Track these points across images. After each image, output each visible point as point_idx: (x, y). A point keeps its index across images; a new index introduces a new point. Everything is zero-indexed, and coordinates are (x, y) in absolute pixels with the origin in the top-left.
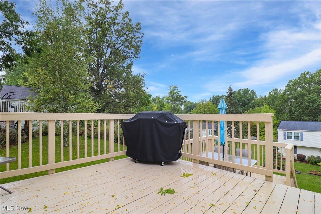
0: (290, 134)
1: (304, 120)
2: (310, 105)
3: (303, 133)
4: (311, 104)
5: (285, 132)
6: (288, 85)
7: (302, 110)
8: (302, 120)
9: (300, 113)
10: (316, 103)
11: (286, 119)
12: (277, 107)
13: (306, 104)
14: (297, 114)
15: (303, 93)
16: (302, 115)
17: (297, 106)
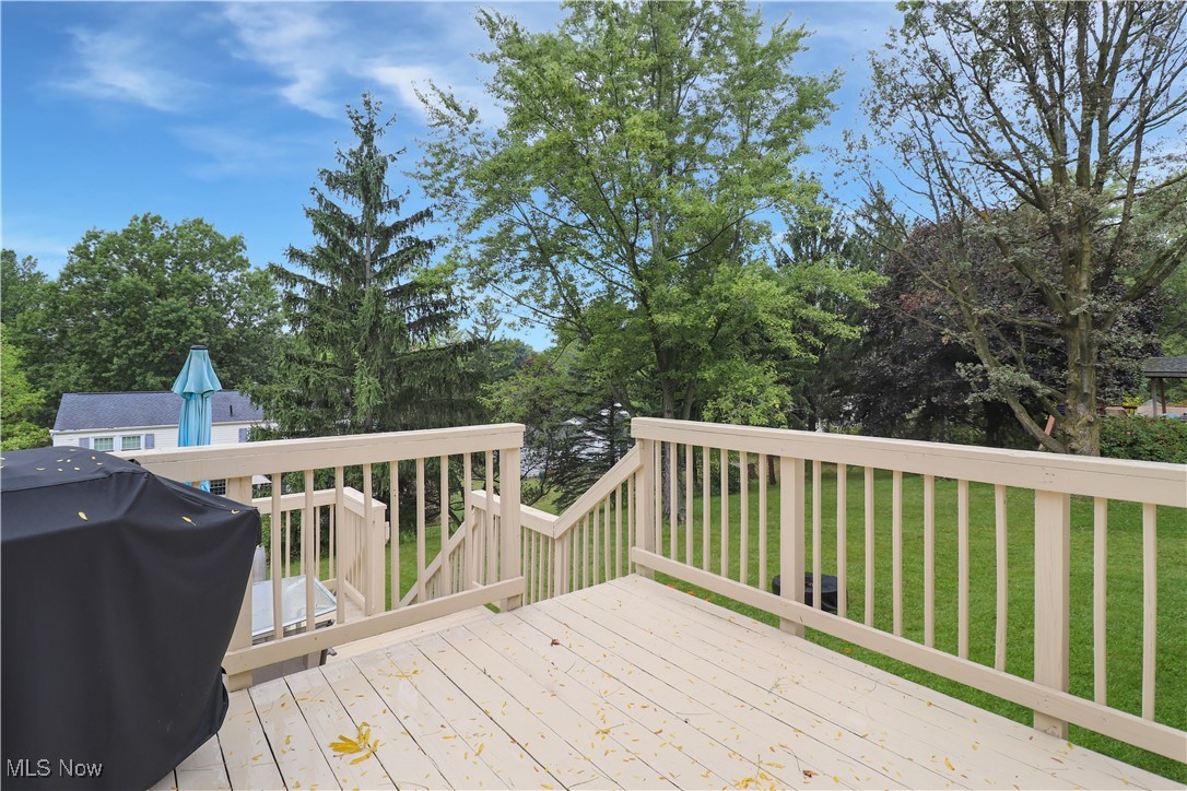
0: (106, 446)
1: (145, 388)
2: (168, 334)
3: (153, 435)
4: (172, 333)
5: (88, 439)
6: (78, 248)
7: (138, 351)
8: (135, 387)
9: (131, 361)
10: (188, 328)
11: (76, 384)
12: (28, 332)
13: (156, 330)
14: (120, 367)
15: (142, 289)
16: (138, 371)
17: (122, 337)
